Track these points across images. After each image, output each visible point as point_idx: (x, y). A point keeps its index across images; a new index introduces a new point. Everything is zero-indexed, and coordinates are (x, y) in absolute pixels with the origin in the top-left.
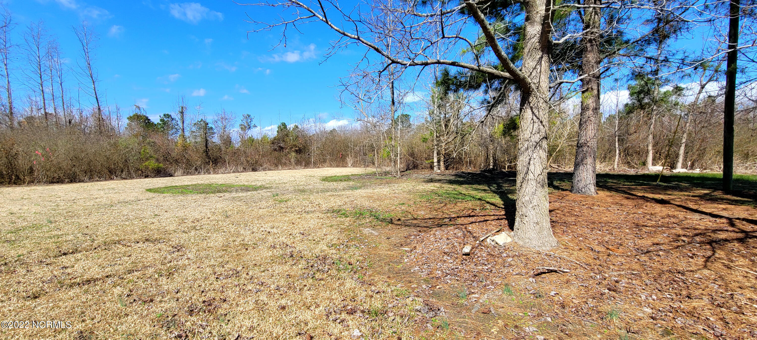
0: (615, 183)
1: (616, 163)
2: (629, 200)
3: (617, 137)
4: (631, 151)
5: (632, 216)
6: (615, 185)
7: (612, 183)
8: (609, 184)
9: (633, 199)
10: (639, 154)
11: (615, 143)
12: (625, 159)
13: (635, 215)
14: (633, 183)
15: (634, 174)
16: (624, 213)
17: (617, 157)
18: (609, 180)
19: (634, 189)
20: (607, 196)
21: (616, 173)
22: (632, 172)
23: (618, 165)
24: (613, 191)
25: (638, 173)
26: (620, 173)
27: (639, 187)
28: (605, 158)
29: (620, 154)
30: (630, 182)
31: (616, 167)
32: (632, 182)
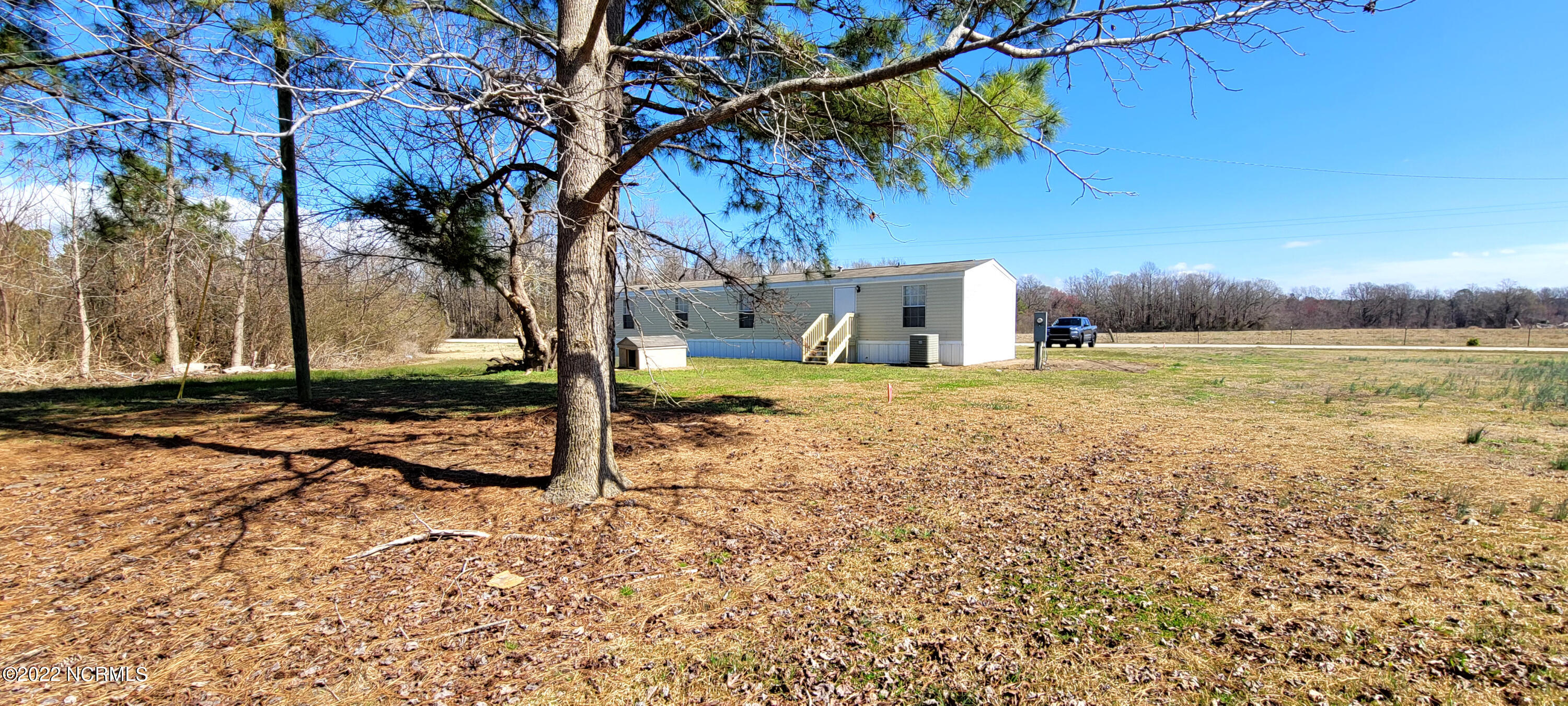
0: (73, 411)
1: (86, 360)
2: (89, 452)
3: (81, 296)
4: (127, 330)
5: (76, 493)
6: (71, 416)
7: (63, 411)
8: (52, 417)
9: (100, 448)
10: (150, 336)
11: (78, 308)
12: (113, 349)
13: (85, 489)
14: (123, 407)
15: (133, 385)
16: (53, 491)
17: (87, 345)
18: (56, 406)
19: (117, 421)
20: (20, 452)
21: (84, 385)
22: (129, 379)
23: (91, 364)
24: (55, 433)
25: (146, 380)
26: (96, 384)
27: (133, 415)
28: (53, 348)
29: (96, 338)
30: (114, 405)
31: (86, 369)
32: (119, 404)
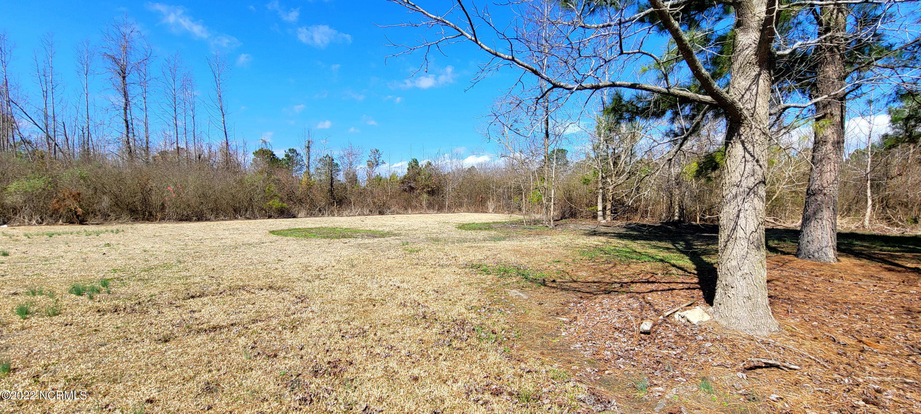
0: (867, 247)
1: (867, 218)
2: (893, 273)
3: (869, 182)
4: (892, 202)
5: (899, 296)
6: (866, 249)
7: (862, 246)
8: (857, 248)
9: (899, 272)
10: (906, 206)
11: (866, 189)
12: (882, 212)
13: (905, 295)
14: (897, 249)
15: (899, 235)
16: (885, 291)
17: (869, 210)
18: (857, 243)
19: (899, 257)
20: (855, 265)
21: (867, 232)
22: (895, 232)
23: (870, 221)
24: (865, 258)
25: (906, 233)
26: (874, 233)
27: (907, 255)
28: (849, 210)
29: (873, 206)
30: (892, 247)
31: (867, 223)
32: (896, 247)
